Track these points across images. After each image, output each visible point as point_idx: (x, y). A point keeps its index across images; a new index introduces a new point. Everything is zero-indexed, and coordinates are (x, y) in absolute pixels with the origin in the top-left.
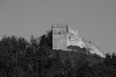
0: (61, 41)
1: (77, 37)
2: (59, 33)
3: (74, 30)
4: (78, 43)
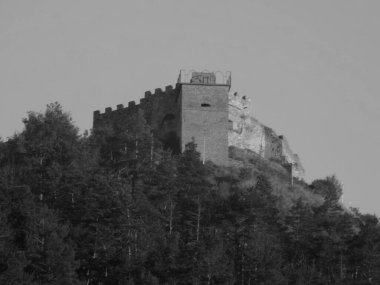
2: (204, 105)
3: (239, 96)
4: (251, 142)
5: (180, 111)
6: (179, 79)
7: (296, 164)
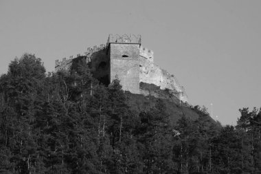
0: (128, 72)
1: (152, 65)
2: (124, 56)
3: (147, 50)
4: (154, 79)
5: (109, 60)
6: (108, 40)
7: (182, 93)
